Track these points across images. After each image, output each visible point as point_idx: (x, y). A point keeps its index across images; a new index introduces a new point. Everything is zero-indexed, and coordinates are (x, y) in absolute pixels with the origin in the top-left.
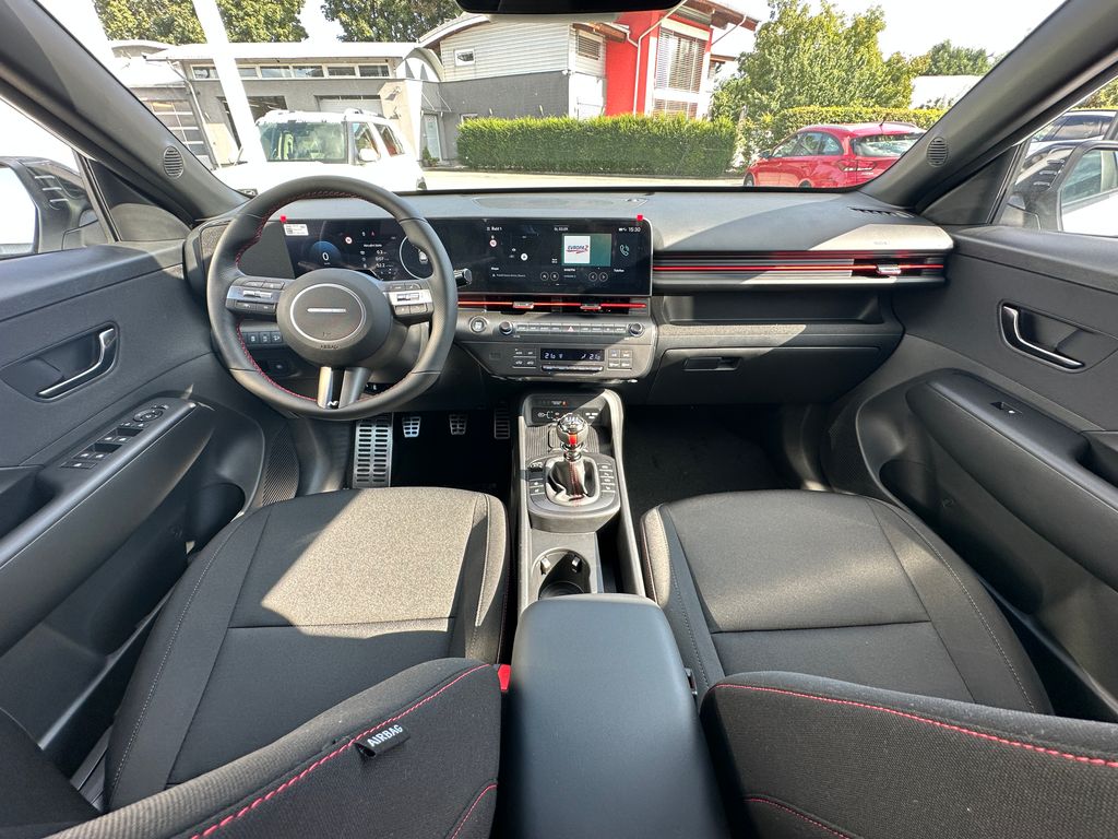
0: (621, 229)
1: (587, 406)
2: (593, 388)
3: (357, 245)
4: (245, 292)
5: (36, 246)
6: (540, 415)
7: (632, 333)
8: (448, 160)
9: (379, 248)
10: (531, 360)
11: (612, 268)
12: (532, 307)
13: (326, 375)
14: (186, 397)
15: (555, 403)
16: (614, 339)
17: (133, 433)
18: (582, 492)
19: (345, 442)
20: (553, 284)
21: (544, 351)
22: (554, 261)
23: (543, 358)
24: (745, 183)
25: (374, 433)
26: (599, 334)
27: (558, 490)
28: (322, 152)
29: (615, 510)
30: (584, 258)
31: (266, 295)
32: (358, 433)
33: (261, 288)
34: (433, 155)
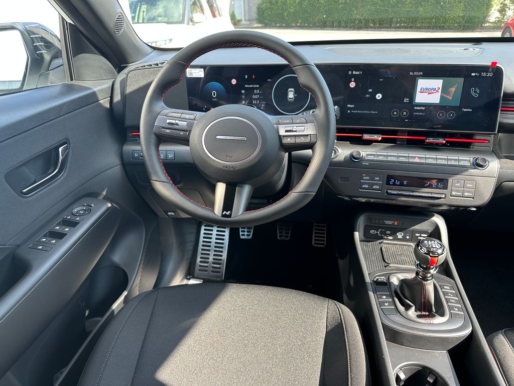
0: (473, 74)
1: (417, 227)
2: (424, 213)
3: (240, 86)
4: (168, 121)
5: (23, 84)
6: (372, 232)
7: (477, 165)
8: (249, 20)
9: (256, 88)
10: (376, 184)
11: (460, 107)
12: (380, 139)
13: (221, 188)
14: (101, 198)
15: (387, 222)
16: (458, 170)
17: (73, 224)
18: (430, 311)
19: (192, 238)
20: (402, 120)
21: (389, 177)
22: (406, 100)
23: (388, 183)
24: (503, 34)
25: (215, 232)
26: (444, 165)
27: (408, 307)
28: (165, 16)
29: (468, 331)
30: (435, 99)
31: (183, 124)
32: (203, 231)
33: (180, 119)
34: (238, 17)
